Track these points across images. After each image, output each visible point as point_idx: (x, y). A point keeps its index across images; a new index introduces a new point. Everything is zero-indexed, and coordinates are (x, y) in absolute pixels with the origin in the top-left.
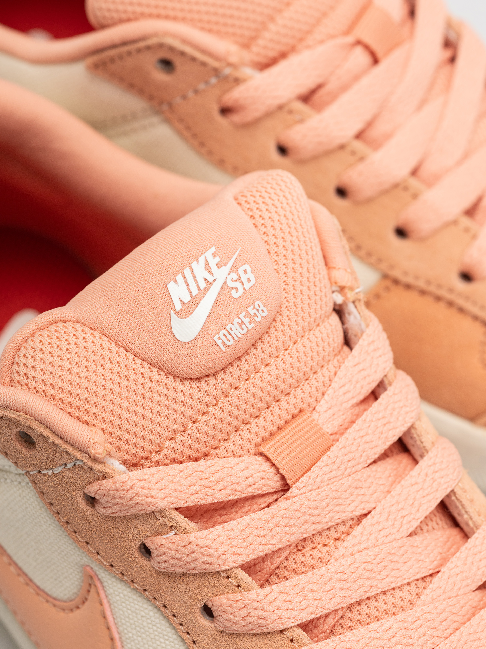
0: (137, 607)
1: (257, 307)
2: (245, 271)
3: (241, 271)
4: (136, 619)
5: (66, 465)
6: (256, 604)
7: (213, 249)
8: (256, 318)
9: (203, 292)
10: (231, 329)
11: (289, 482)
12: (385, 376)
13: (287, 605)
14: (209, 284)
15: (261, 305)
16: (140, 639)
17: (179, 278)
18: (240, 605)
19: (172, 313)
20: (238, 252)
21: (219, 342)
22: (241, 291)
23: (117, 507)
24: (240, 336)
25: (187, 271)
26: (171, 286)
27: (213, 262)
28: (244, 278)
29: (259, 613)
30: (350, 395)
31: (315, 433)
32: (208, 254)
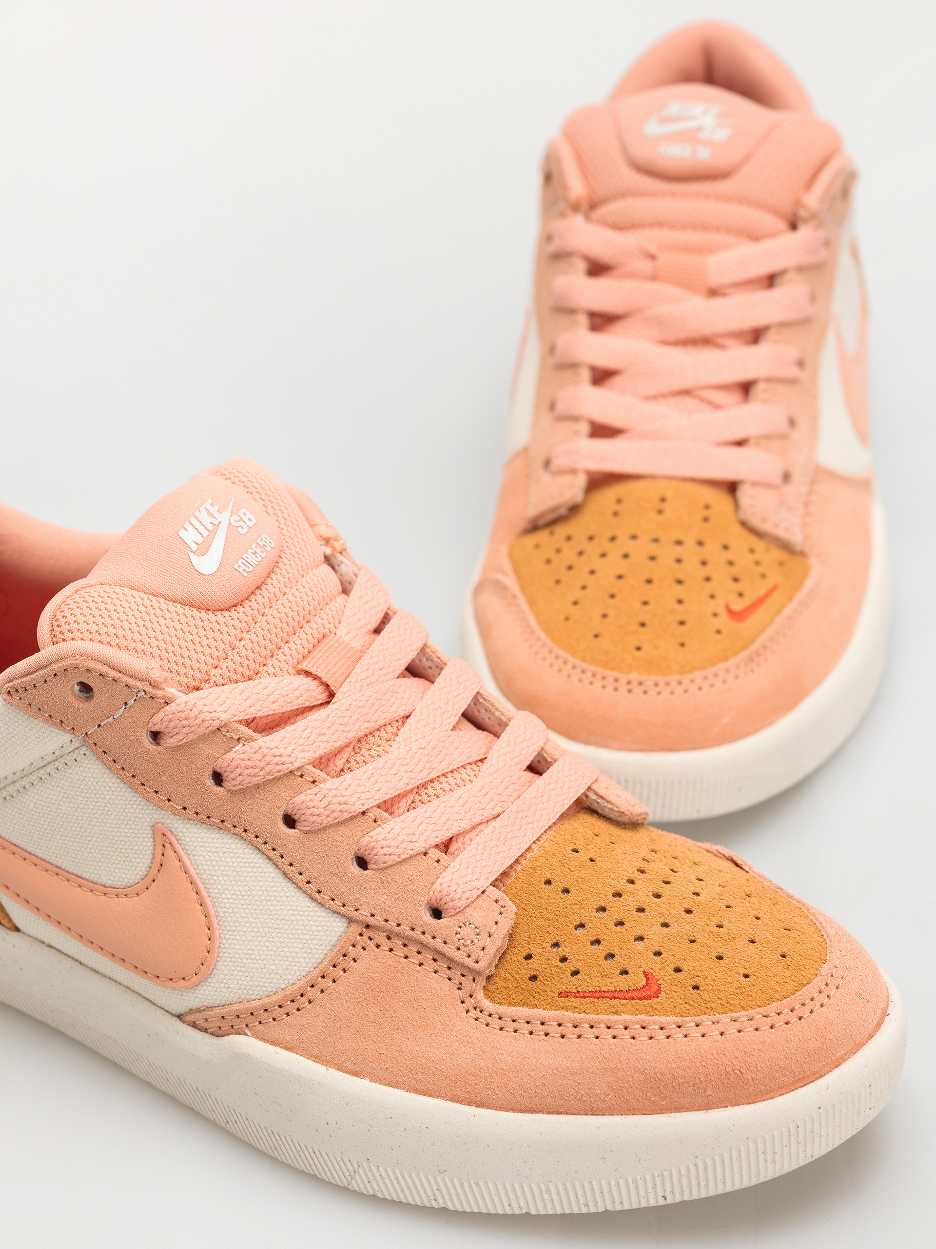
0: (217, 845)
1: (265, 539)
2: (245, 514)
3: (240, 513)
4: (218, 859)
5: (126, 704)
6: (334, 792)
7: (210, 501)
8: (266, 548)
9: (212, 533)
10: (247, 558)
11: (333, 688)
12: (388, 608)
13: (362, 789)
14: (216, 526)
15: (267, 537)
16: (225, 878)
17: (187, 525)
18: (320, 796)
19: (191, 554)
20: (233, 500)
21: (240, 570)
22: (246, 529)
23: (184, 731)
24: (257, 563)
25: (193, 520)
26: (182, 533)
27: (213, 510)
28: (245, 518)
29: (339, 799)
30: (363, 622)
31: (344, 648)
32: (207, 504)
